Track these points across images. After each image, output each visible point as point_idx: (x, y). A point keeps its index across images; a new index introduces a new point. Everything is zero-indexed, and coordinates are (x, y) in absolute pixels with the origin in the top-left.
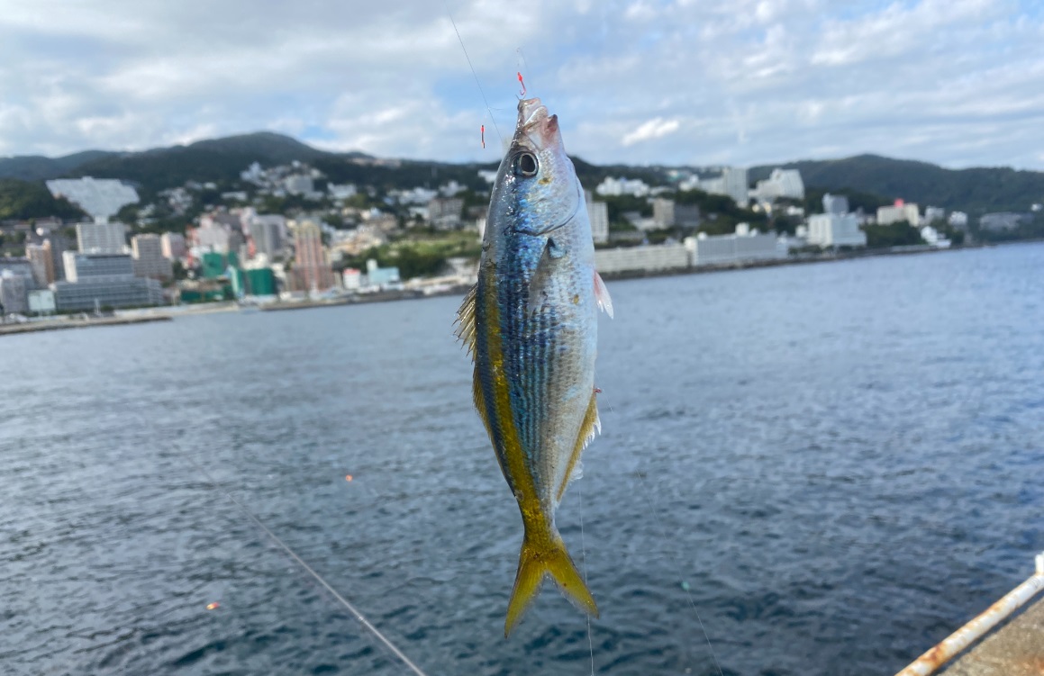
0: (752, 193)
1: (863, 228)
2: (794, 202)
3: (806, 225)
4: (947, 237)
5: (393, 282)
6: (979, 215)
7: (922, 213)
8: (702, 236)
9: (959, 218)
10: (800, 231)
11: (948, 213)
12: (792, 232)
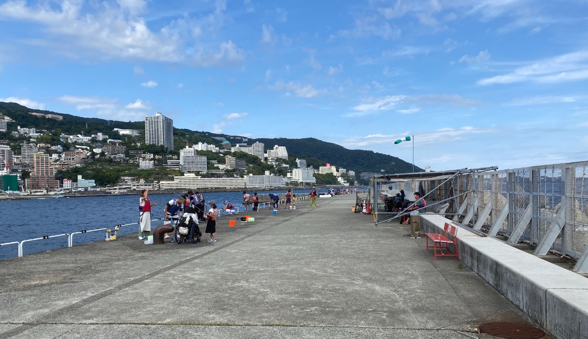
0: (266, 155)
1: (314, 175)
2: (285, 161)
3: (291, 172)
4: (348, 182)
5: (93, 187)
6: (360, 172)
7: (338, 171)
8: (251, 175)
9: (352, 173)
10: (289, 175)
11: (347, 171)
12: (285, 175)
